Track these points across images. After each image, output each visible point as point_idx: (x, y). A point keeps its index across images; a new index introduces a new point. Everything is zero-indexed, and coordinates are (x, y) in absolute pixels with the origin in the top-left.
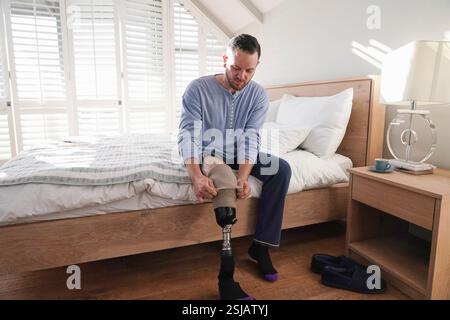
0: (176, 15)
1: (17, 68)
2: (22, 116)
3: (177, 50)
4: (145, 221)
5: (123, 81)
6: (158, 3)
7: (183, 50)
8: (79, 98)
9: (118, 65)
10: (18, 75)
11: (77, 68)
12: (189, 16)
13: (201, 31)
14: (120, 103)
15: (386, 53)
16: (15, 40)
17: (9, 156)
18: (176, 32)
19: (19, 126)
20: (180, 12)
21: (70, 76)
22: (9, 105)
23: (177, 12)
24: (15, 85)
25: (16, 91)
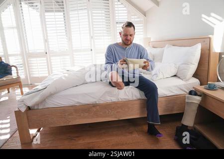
0: (116, 6)
1: (49, 38)
2: (52, 58)
3: (117, 23)
4: (94, 109)
5: (92, 40)
6: (107, 2)
7: (120, 23)
8: (74, 49)
9: (90, 33)
10: (49, 40)
11: (72, 35)
12: (122, 6)
13: (129, 12)
14: (91, 50)
15: (221, 21)
16: (47, 26)
17: (47, 75)
18: (116, 15)
19: (51, 62)
20: (118, 5)
21: (70, 39)
22: (46, 53)
23: (116, 5)
24: (48, 44)
25: (49, 47)
